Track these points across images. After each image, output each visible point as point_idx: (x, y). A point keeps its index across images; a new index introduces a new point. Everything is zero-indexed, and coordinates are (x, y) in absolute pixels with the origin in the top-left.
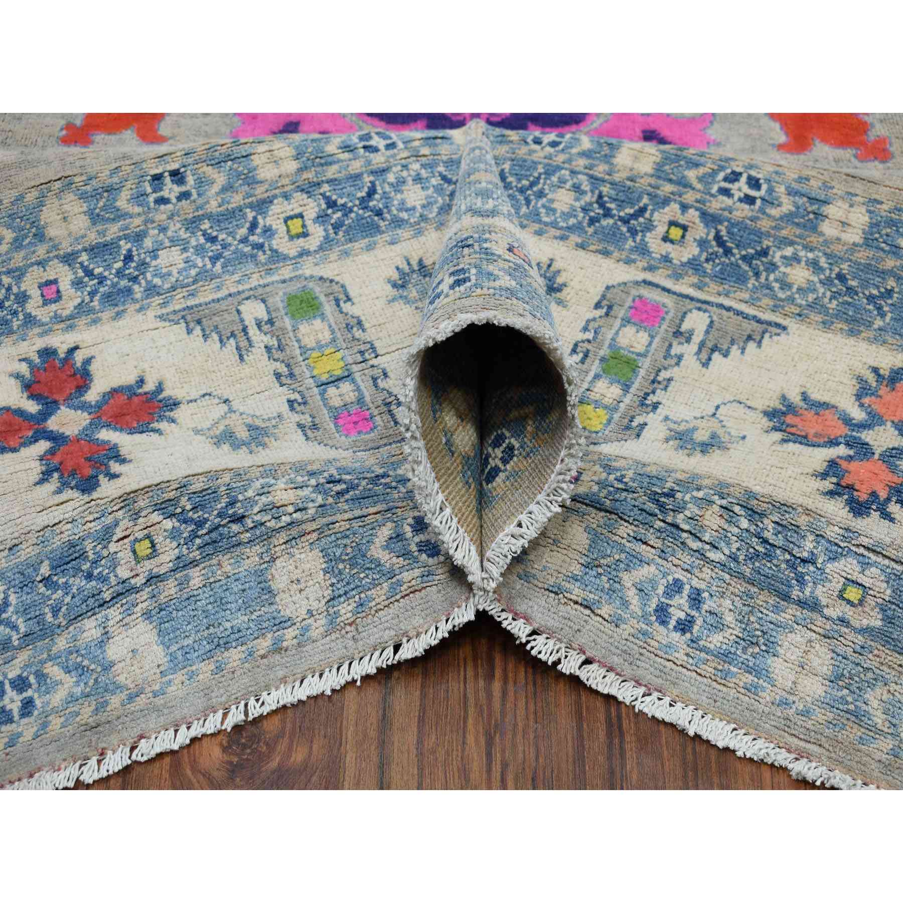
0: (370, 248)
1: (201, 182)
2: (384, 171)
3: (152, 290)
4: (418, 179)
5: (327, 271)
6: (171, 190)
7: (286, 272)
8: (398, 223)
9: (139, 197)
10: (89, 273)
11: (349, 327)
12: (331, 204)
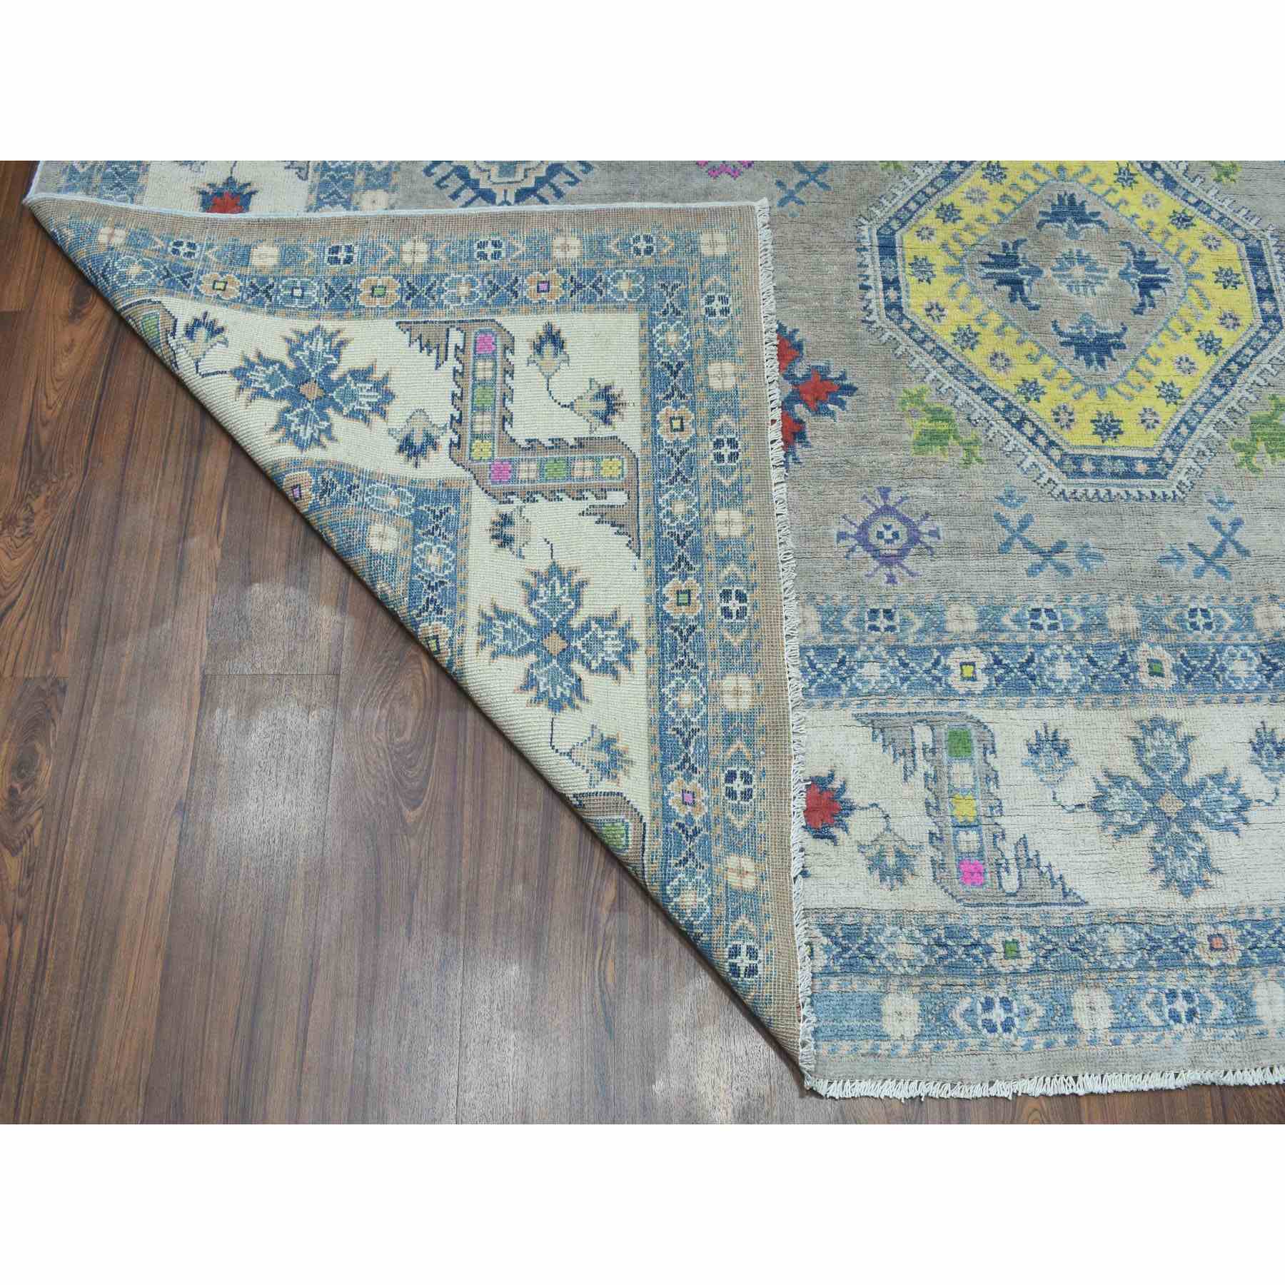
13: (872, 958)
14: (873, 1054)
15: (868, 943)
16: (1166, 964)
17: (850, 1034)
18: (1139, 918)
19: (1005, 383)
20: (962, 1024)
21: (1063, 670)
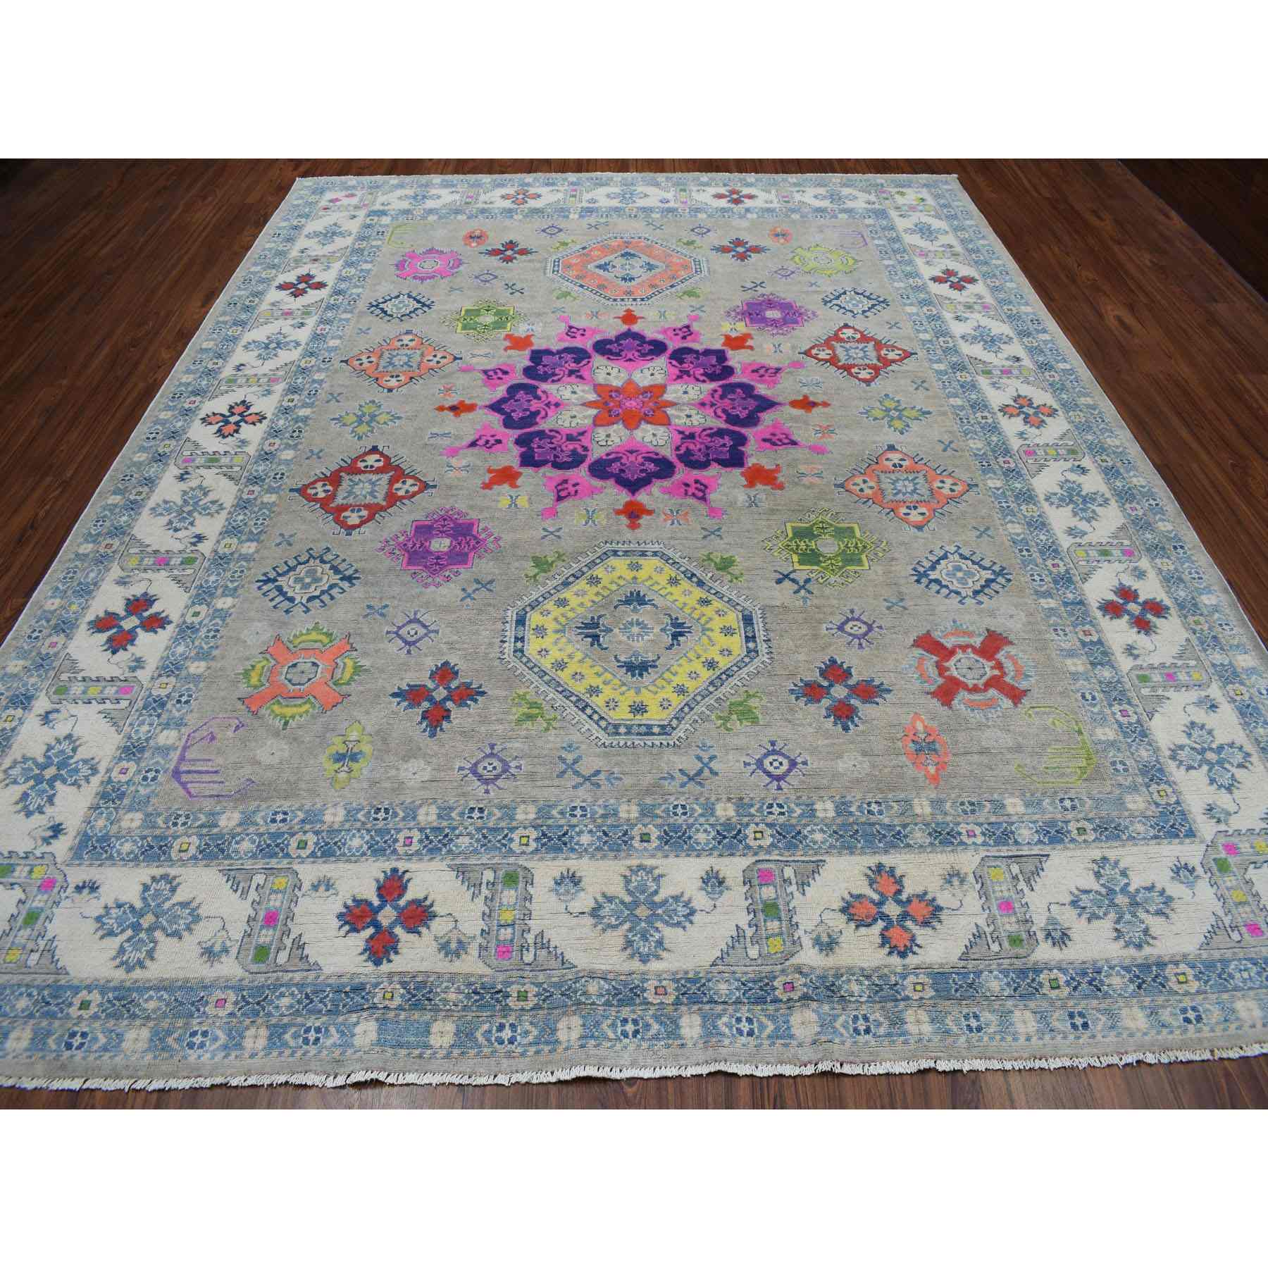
0: (554, 859)
1: (490, 814)
2: (575, 826)
3: (450, 851)
4: (590, 831)
5: (529, 865)
6: (476, 814)
7: (512, 860)
8: (573, 850)
9: (462, 814)
10: (427, 838)
11: (525, 899)
12: (544, 835)
13: (430, 1000)
14: (420, 1056)
15: (430, 992)
16: (622, 1003)
17: (408, 1045)
18: (610, 976)
19: (579, 688)
20: (481, 1039)
21: (585, 839)
